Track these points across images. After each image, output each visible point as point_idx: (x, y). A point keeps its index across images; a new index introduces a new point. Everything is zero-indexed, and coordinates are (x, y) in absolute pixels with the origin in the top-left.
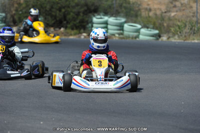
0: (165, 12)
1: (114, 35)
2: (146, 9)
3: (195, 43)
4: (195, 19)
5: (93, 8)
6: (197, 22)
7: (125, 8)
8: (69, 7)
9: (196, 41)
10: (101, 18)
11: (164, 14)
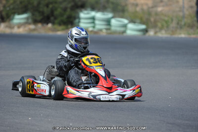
0: (152, 7)
1: (101, 30)
2: (133, 4)
3: (182, 38)
4: (181, 14)
5: (79, 4)
6: (184, 17)
7: (113, 3)
8: (56, 3)
9: (183, 36)
10: (88, 13)
11: (151, 10)
